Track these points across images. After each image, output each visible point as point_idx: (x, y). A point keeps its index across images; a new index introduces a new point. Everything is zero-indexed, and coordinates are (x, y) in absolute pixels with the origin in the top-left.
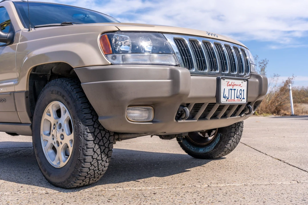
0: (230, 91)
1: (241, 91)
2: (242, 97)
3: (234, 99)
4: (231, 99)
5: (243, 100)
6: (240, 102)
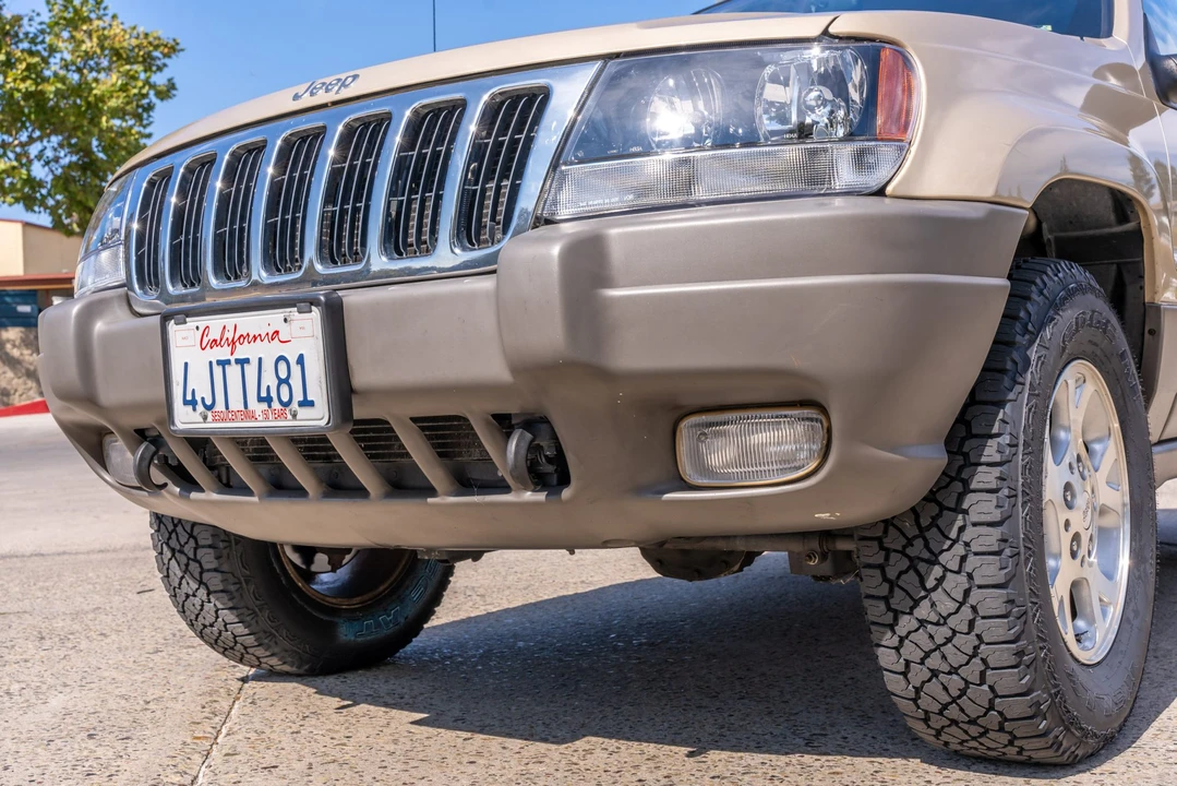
0: (218, 370)
1: (282, 366)
2: (298, 396)
3: (246, 406)
4: (227, 408)
5: (303, 413)
6: (286, 423)
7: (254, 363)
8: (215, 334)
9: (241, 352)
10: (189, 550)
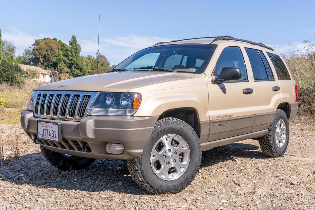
0: (44, 130)
1: (53, 131)
2: (54, 136)
3: (48, 136)
4: (45, 136)
6: (53, 140)
7: (49, 130)
8: (44, 125)
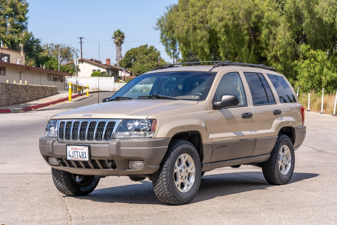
0: (74, 153)
1: (83, 153)
2: (85, 157)
3: (78, 157)
4: (75, 157)
5: (85, 159)
6: (83, 160)
7: (79, 152)
8: (74, 148)
9: (77, 151)
10: (59, 175)
